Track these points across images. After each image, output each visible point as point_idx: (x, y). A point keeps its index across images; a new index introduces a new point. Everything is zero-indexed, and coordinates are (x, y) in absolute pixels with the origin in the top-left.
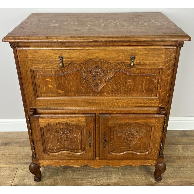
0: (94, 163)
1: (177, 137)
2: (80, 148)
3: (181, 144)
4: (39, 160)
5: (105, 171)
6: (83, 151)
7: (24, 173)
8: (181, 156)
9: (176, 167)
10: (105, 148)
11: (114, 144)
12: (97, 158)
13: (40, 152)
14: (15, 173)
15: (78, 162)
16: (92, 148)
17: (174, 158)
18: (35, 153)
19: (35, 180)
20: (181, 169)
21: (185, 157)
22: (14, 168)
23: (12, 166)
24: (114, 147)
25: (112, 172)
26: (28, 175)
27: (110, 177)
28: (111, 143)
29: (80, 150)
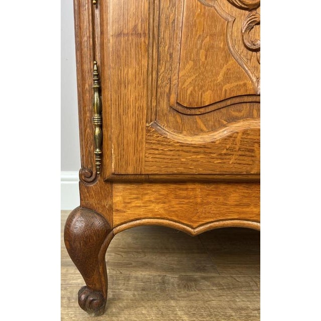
13: (130, 121)
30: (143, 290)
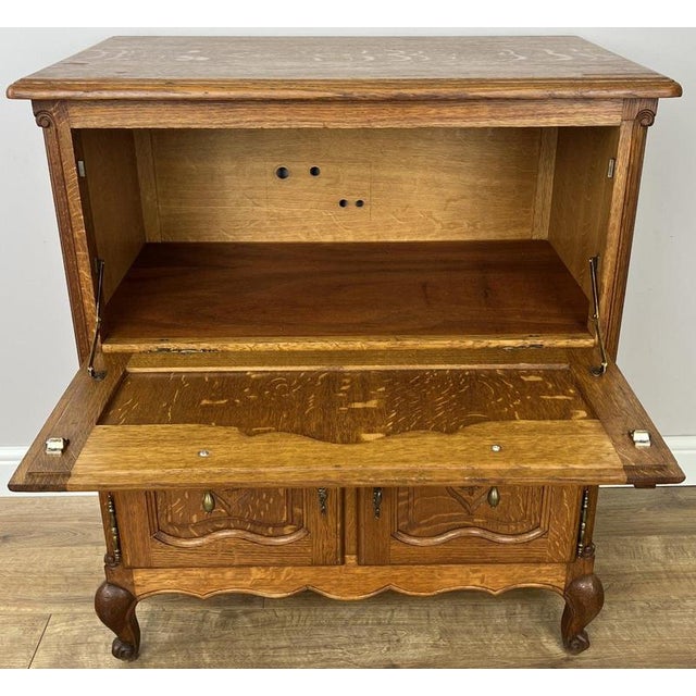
0: (337, 579)
1: (644, 510)
2: (285, 519)
3: (659, 534)
4: (132, 568)
5: (379, 624)
6: (296, 531)
7: (76, 632)
8: (660, 572)
9: (642, 608)
10: (378, 514)
11: (411, 500)
12: (351, 559)
13: (138, 535)
14: (39, 633)
15: (279, 575)
16: (331, 519)
17: (632, 577)
18: (118, 540)
19: (116, 654)
20: (661, 613)
21: (673, 576)
22: (36, 619)
23: (29, 610)
24: (410, 512)
25: (404, 624)
26: (89, 640)
27: (398, 641)
28: (399, 499)
29: (284, 525)
30: (180, 631)
